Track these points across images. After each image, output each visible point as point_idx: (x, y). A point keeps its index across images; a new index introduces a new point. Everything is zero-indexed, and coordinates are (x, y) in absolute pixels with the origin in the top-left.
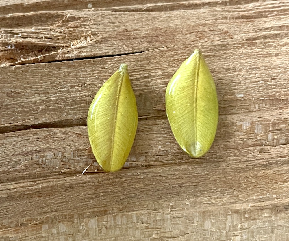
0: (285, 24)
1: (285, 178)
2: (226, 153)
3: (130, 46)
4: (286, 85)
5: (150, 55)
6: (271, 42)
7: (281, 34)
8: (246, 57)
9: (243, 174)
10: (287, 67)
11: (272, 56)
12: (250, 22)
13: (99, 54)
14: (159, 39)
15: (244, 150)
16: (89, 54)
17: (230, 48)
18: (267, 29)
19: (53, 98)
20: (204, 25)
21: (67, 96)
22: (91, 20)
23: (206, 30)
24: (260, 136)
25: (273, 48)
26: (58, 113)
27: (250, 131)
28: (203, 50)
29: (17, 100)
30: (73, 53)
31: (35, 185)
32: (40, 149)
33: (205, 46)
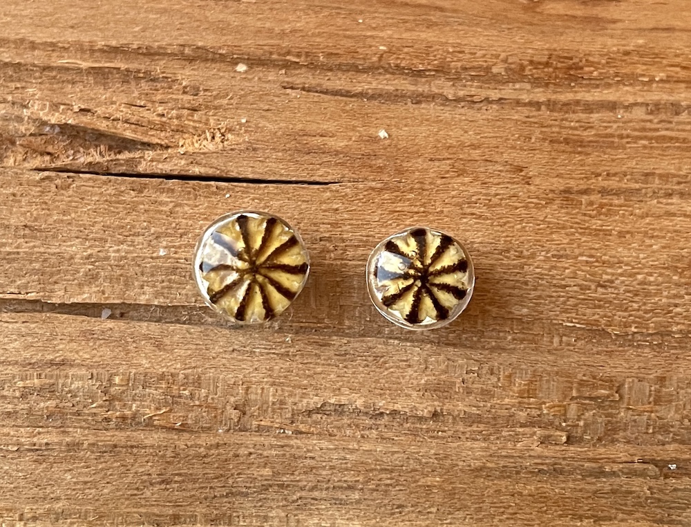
0: (657, 169)
1: (586, 508)
2: (469, 431)
3: (305, 166)
4: (627, 303)
5: (343, 194)
6: (617, 205)
7: (644, 191)
8: (552, 228)
9: (493, 484)
10: (640, 265)
11: (611, 236)
12: (577, 156)
13: (234, 175)
14: (369, 161)
15: (507, 431)
16: (210, 172)
17: (521, 205)
18: (615, 175)
19: (114, 251)
20: (474, 147)
21: (145, 253)
22: (231, 98)
23: (478, 158)
24: (550, 408)
25: (617, 218)
26: (118, 288)
27: (528, 391)
28: (461, 200)
29: (34, 247)
30: (177, 162)
31: (34, 436)
32: (62, 357)
33: (466, 191)
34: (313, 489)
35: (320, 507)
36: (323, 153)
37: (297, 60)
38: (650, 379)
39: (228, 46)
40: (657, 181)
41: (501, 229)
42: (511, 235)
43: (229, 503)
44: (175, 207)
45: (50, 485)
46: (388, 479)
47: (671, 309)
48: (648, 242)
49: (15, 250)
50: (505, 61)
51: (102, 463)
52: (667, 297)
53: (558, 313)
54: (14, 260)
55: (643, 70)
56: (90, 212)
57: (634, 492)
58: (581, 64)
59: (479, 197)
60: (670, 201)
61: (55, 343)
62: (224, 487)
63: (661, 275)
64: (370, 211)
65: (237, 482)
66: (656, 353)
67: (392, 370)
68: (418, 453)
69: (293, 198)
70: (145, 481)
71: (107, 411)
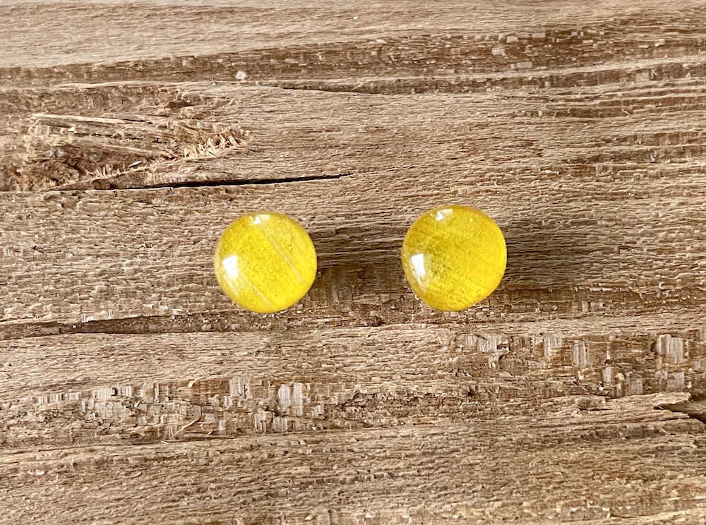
0: (667, 129)
1: (633, 469)
2: (507, 406)
3: (313, 162)
4: (652, 262)
5: (356, 184)
6: (630, 168)
7: (656, 153)
8: (568, 197)
9: (536, 455)
10: (660, 224)
11: (628, 198)
12: (586, 124)
13: (241, 177)
14: (378, 150)
15: (545, 402)
16: (217, 175)
17: (534, 177)
18: (625, 139)
19: (127, 265)
20: (482, 126)
21: (158, 263)
22: (234, 104)
23: (486, 137)
24: (585, 373)
25: (632, 180)
26: (135, 302)
27: (562, 359)
28: (473, 179)
29: (45, 268)
30: (183, 170)
31: (62, 457)
32: (84, 376)
33: (478, 169)
34: (353, 482)
35: (362, 499)
36: (331, 147)
37: (297, 62)
38: (683, 334)
39: (226, 54)
40: (667, 141)
41: (518, 203)
42: (528, 208)
43: (269, 504)
44: (185, 214)
45: (81, 506)
46: (428, 462)
47: (696, 262)
48: (666, 200)
49: (26, 274)
50: (504, 41)
51: (133, 478)
52: (691, 252)
53: (583, 279)
54: (25, 284)
55: (642, 37)
56: (99, 228)
57: (679, 448)
58: (579, 37)
59: (492, 173)
60: (683, 159)
61: (75, 363)
62: (262, 489)
63: (682, 230)
64: (384, 199)
65: (275, 483)
66: (686, 309)
67: (421, 353)
68: (457, 433)
69: (305, 194)
70: (180, 493)
71: (135, 427)
